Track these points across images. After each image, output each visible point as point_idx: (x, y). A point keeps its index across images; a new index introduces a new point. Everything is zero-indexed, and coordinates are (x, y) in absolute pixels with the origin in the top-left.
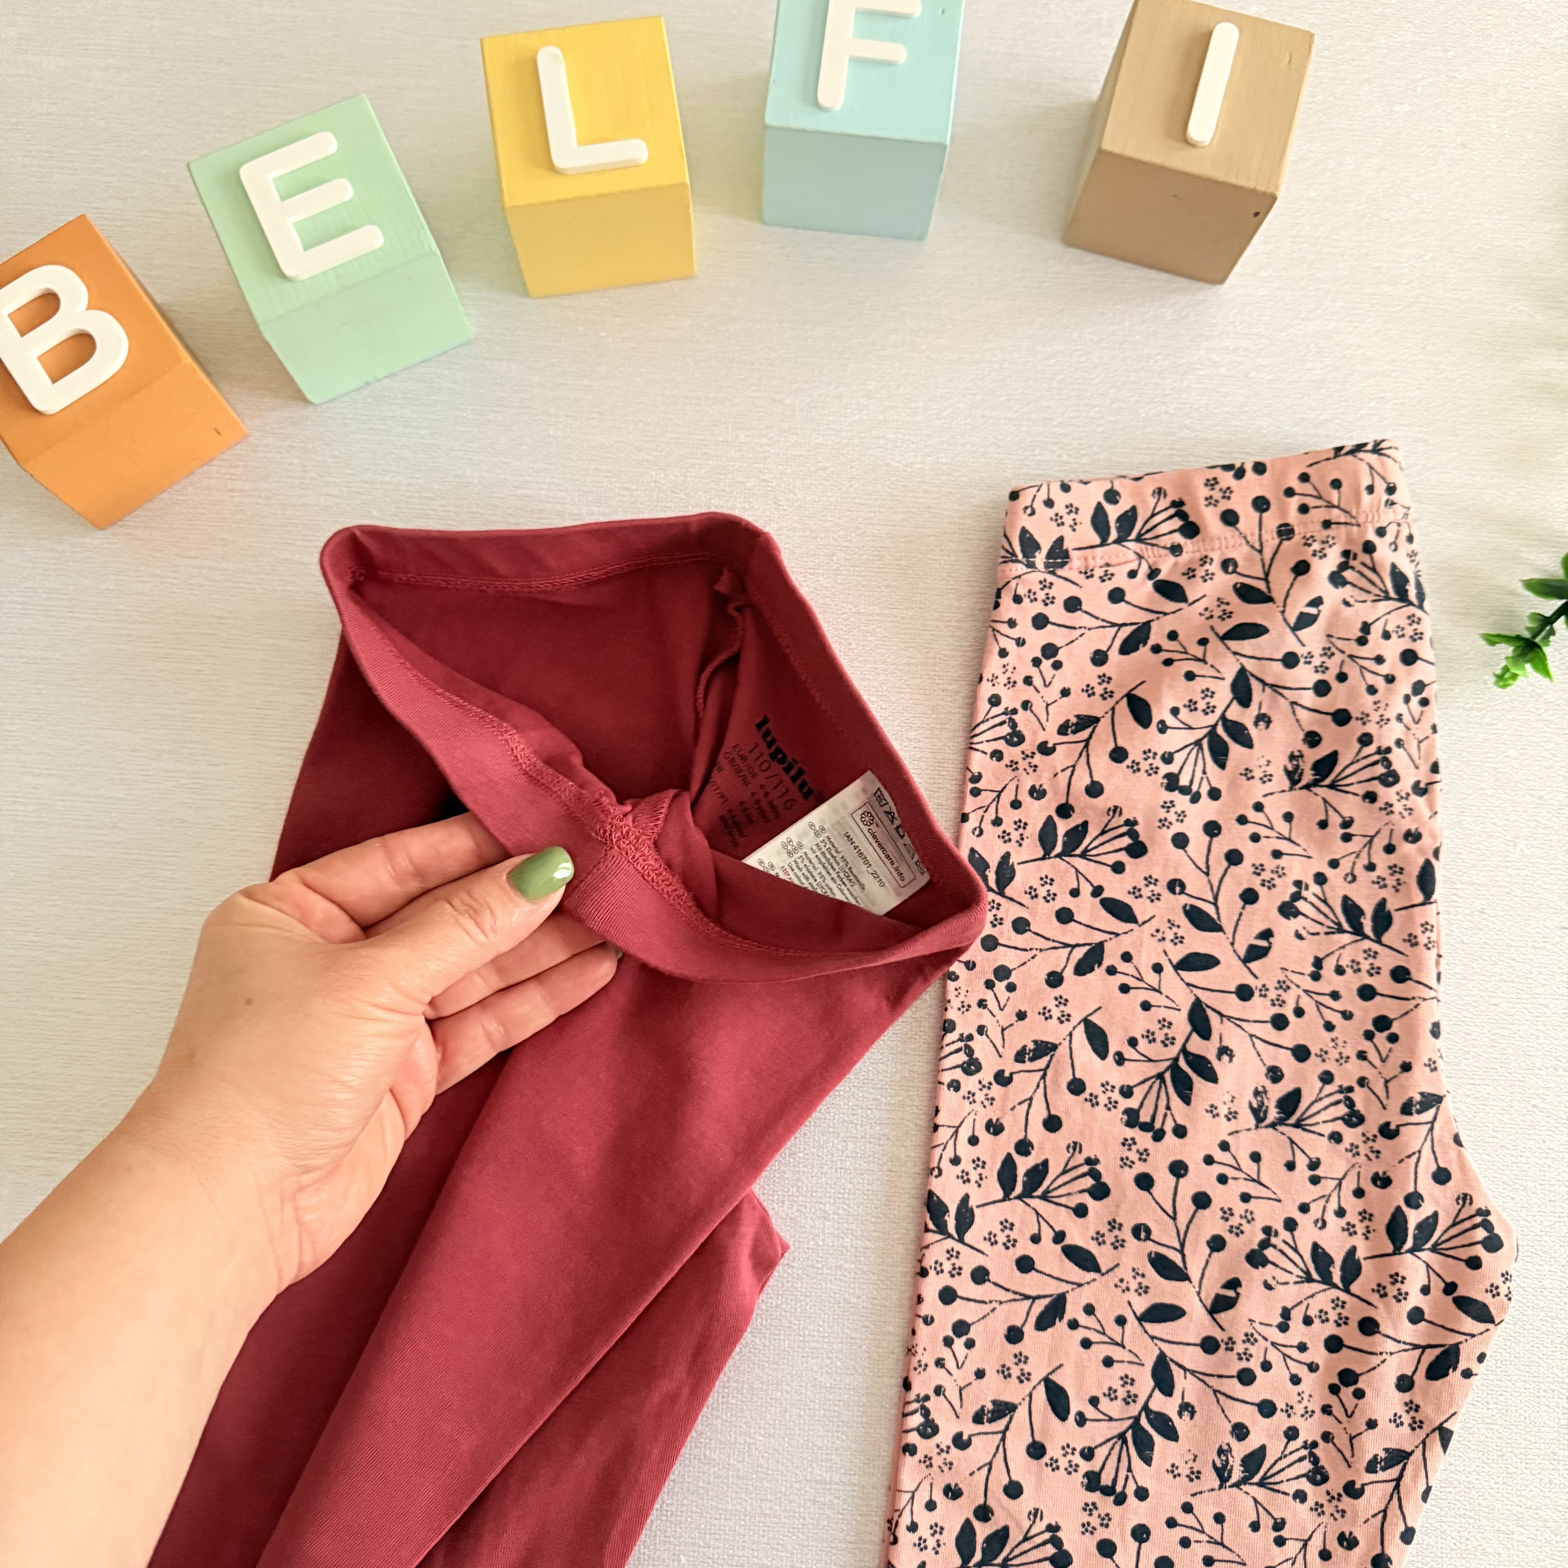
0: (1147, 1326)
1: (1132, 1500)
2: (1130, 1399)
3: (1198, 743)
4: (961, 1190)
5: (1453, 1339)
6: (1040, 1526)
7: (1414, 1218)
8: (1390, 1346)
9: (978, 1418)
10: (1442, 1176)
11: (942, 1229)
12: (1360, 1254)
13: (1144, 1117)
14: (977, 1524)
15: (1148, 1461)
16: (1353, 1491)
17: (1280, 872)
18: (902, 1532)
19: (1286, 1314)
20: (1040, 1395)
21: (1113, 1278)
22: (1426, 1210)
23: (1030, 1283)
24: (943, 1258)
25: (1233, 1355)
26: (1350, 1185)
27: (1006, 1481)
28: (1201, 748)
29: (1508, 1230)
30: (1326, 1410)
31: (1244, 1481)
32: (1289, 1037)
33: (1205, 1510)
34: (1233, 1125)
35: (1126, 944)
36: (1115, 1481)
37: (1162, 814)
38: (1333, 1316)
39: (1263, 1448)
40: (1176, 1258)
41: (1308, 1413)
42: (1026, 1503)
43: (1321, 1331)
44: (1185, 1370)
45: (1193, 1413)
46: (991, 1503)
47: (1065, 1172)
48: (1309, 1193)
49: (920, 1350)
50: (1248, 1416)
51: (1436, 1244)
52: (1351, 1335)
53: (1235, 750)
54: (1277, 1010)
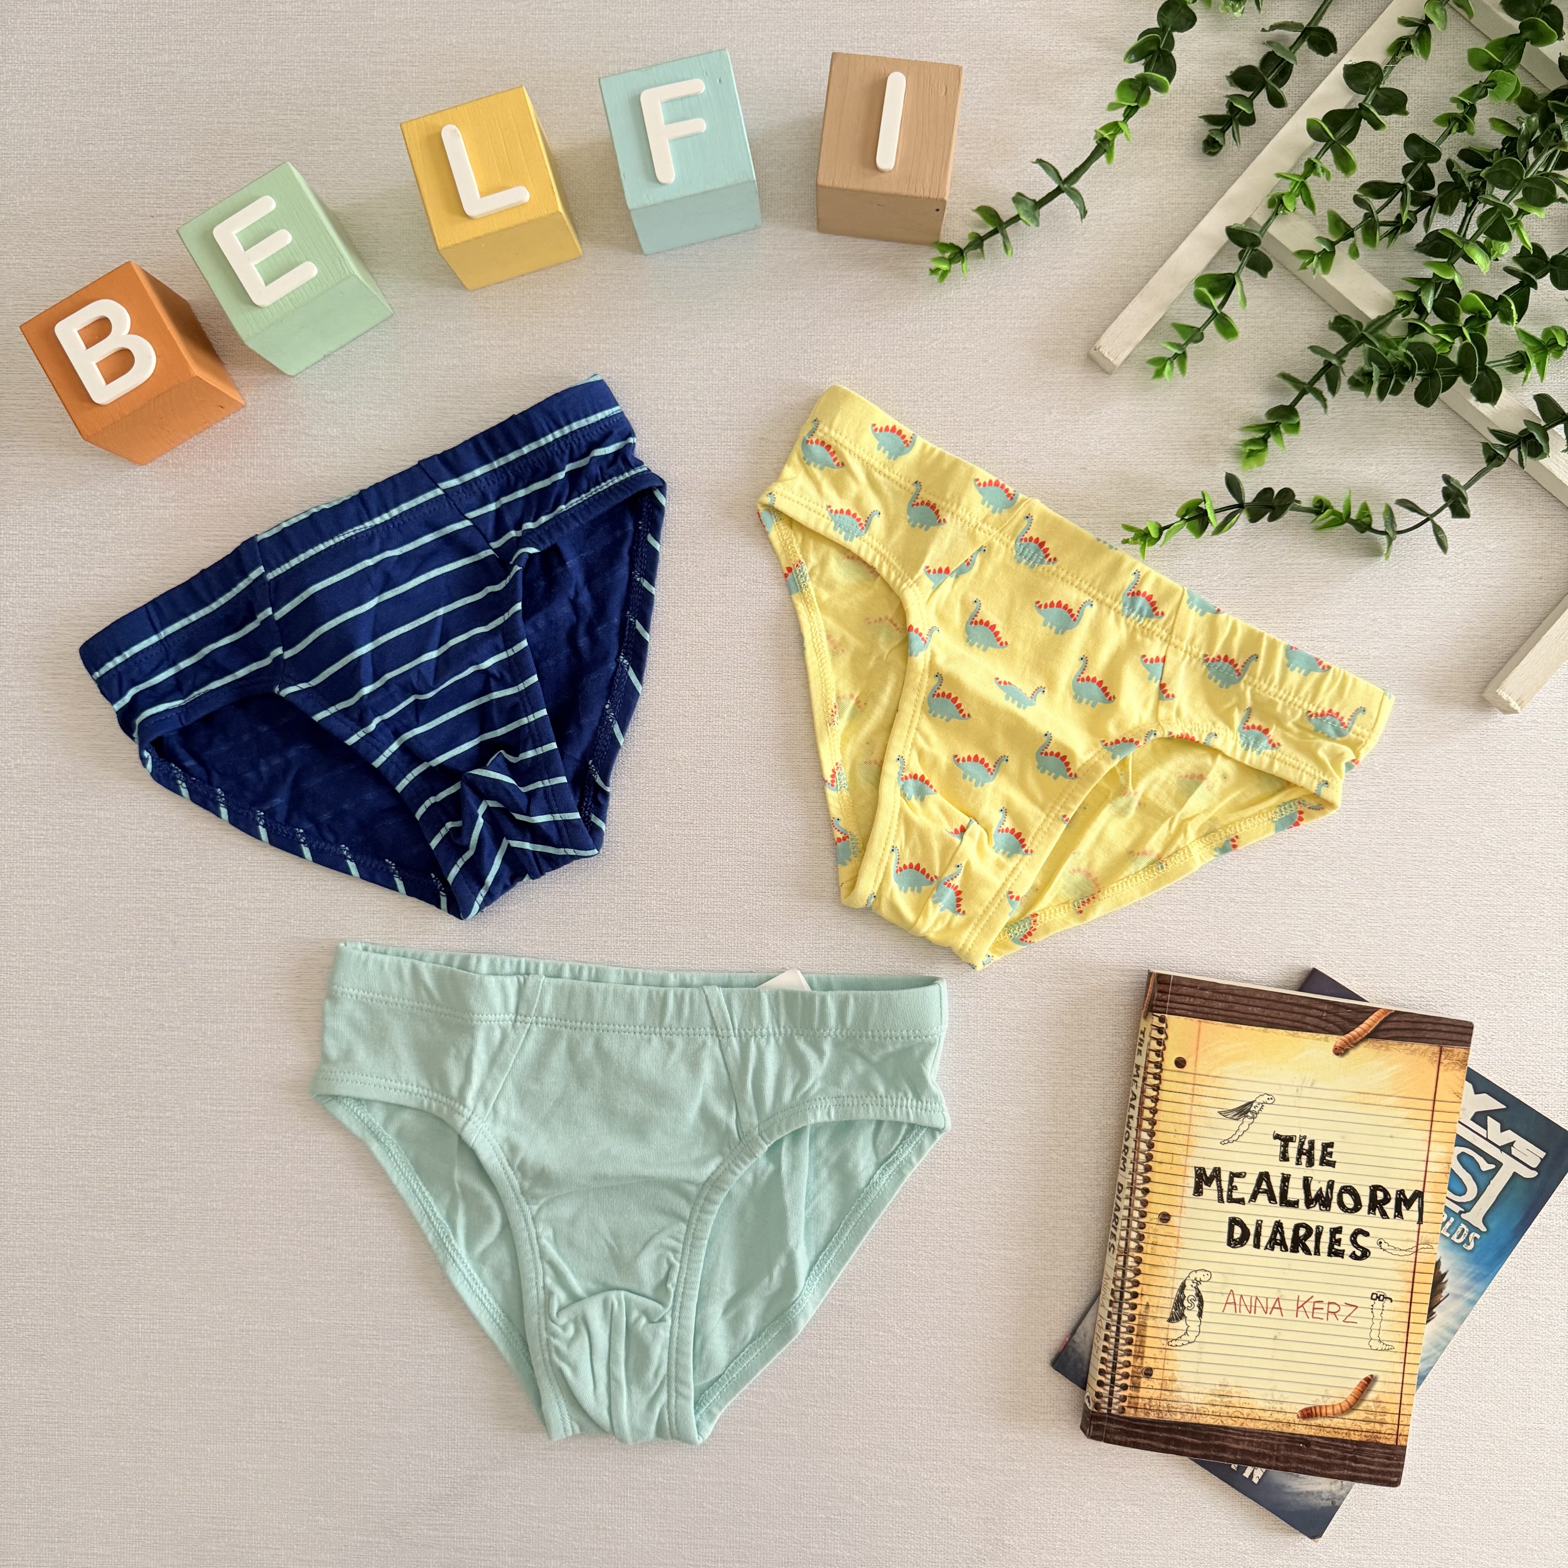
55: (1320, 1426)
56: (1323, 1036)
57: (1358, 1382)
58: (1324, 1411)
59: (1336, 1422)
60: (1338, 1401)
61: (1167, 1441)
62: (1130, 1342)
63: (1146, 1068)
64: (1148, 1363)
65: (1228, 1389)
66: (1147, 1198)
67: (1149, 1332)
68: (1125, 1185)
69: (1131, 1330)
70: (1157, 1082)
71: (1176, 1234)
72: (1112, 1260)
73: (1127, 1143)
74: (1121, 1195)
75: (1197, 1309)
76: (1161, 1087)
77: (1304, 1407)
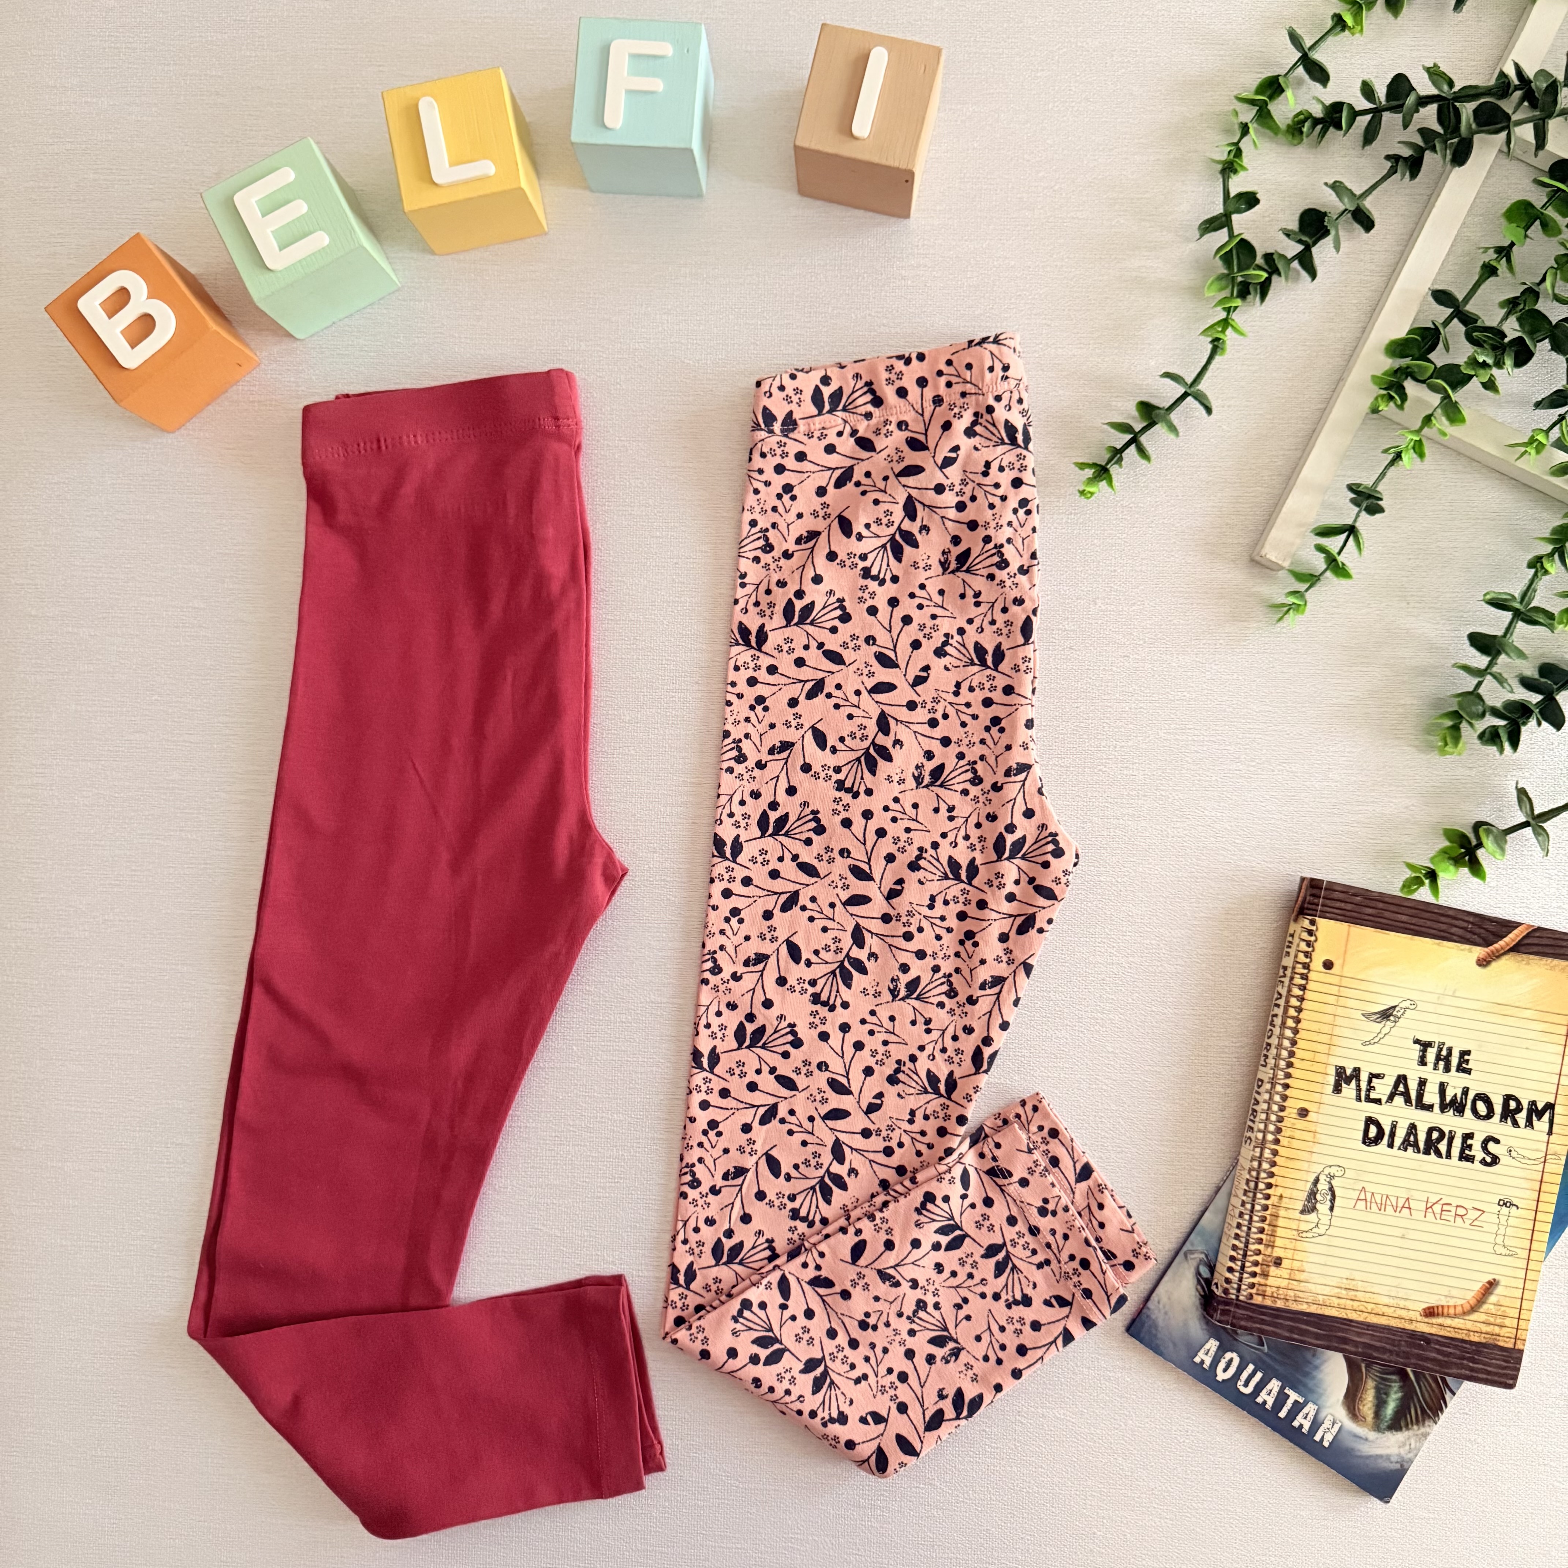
0: (848, 908)
1: (839, 1009)
2: (838, 950)
3: (884, 546)
4: (734, 832)
5: (1031, 910)
6: (784, 1024)
7: (1010, 839)
8: (994, 915)
9: (746, 963)
10: (1029, 814)
11: (722, 855)
12: (978, 862)
13: (848, 784)
14: (747, 1024)
15: (849, 986)
16: (972, 1001)
17: (935, 628)
18: (701, 1028)
19: (933, 898)
20: (784, 949)
21: (828, 880)
22: (1018, 834)
23: (777, 885)
24: (723, 872)
25: (900, 923)
26: (973, 820)
27: (763, 999)
28: (886, 549)
29: (1069, 844)
30: (957, 955)
31: (907, 997)
32: (938, 733)
33: (883, 1014)
34: (902, 787)
35: (837, 679)
36: (829, 998)
37: (860, 594)
38: (962, 899)
39: (918, 978)
40: (865, 867)
41: (946, 957)
42: (775, 1011)
43: (954, 909)
44: (872, 933)
45: (876, 958)
46: (755, 1011)
47: (798, 819)
48: (948, 826)
49: (710, 925)
50: (909, 959)
51: (1024, 854)
52: (972, 910)
53: (907, 549)
54: (932, 716)
55: (1441, 1325)
56: (1467, 947)
57: (1480, 1285)
58: (1446, 1311)
59: (1457, 1323)
60: (1460, 1302)
61: (1291, 1330)
62: (1262, 1230)
63: (1294, 968)
64: (1278, 1252)
65: (1354, 1283)
66: (1288, 1092)
67: (1281, 1222)
68: (1266, 1080)
69: (1263, 1219)
70: (1303, 982)
71: (1313, 1129)
72: (1248, 1152)
73: (1269, 1041)
74: (1260, 1090)
75: (1329, 1203)
76: (1308, 987)
77: (1425, 1306)
